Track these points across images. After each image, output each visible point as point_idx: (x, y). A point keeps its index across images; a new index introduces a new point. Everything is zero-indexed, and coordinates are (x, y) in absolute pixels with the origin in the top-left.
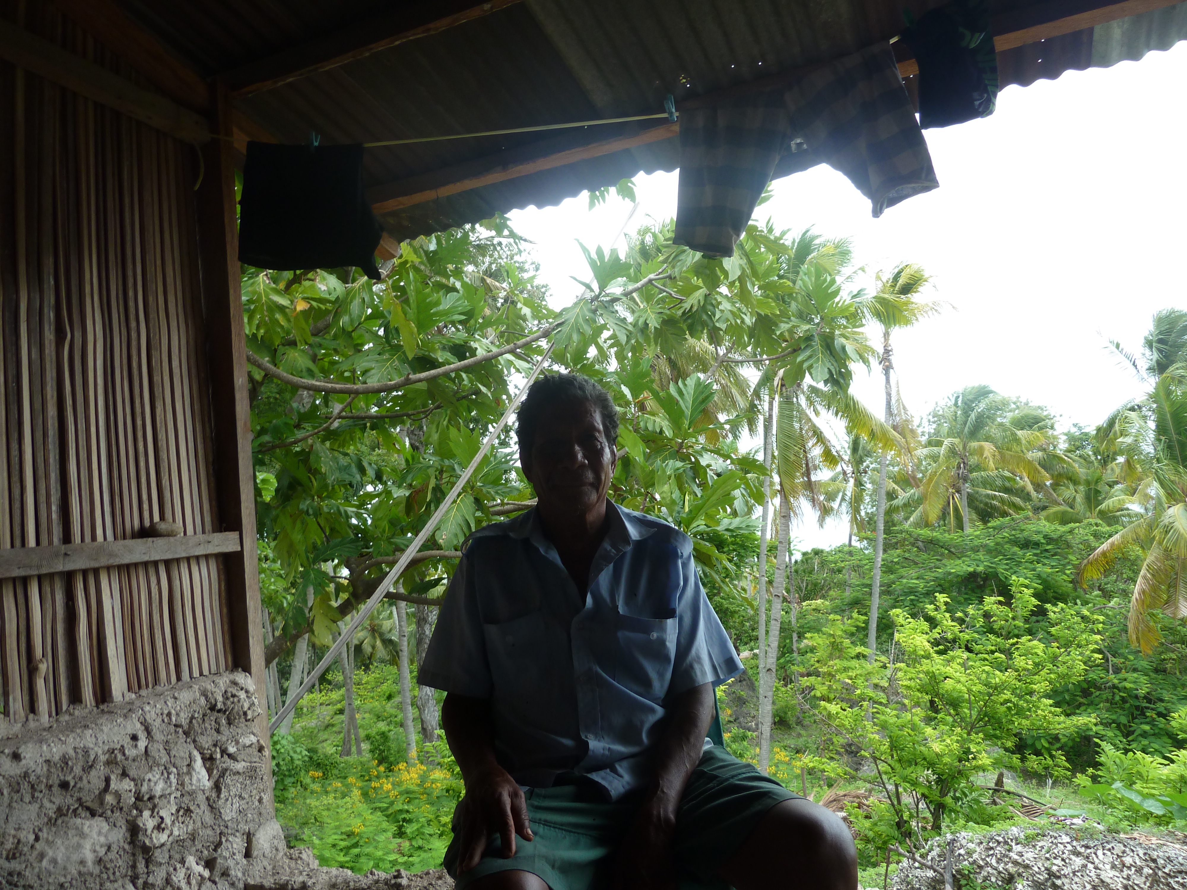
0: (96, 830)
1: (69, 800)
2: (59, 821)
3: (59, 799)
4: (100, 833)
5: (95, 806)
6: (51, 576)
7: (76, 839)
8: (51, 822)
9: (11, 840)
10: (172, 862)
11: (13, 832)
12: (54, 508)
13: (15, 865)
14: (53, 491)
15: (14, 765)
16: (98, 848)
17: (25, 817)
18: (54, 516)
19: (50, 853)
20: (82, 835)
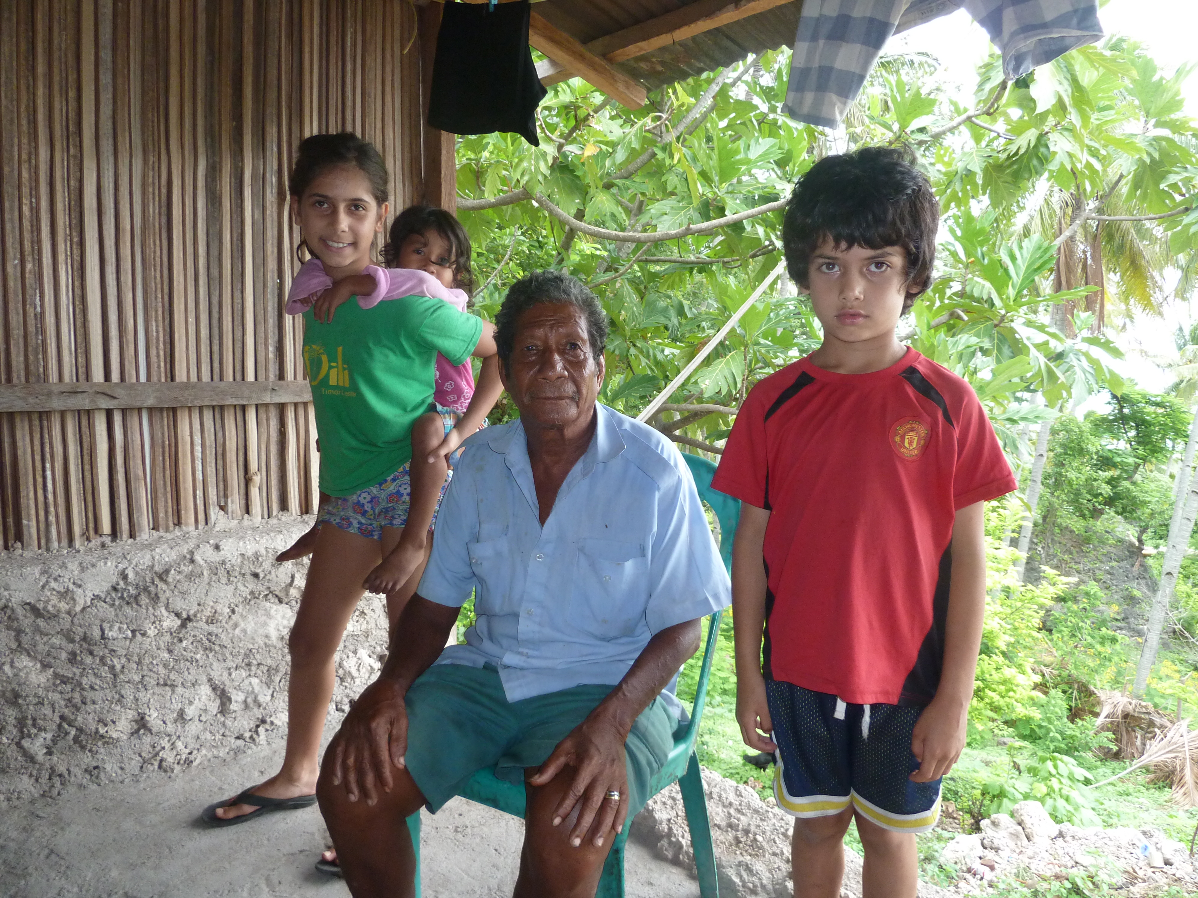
0: (281, 614)
1: (260, 587)
2: (252, 602)
3: (252, 585)
4: (283, 617)
5: (282, 595)
6: (267, 405)
7: (264, 618)
8: (246, 602)
9: (209, 609)
10: (347, 650)
11: (211, 604)
12: (271, 349)
13: (212, 628)
14: (270, 334)
15: (215, 553)
16: (281, 628)
17: (222, 595)
18: (271, 356)
19: (242, 625)
20: (269, 615)
